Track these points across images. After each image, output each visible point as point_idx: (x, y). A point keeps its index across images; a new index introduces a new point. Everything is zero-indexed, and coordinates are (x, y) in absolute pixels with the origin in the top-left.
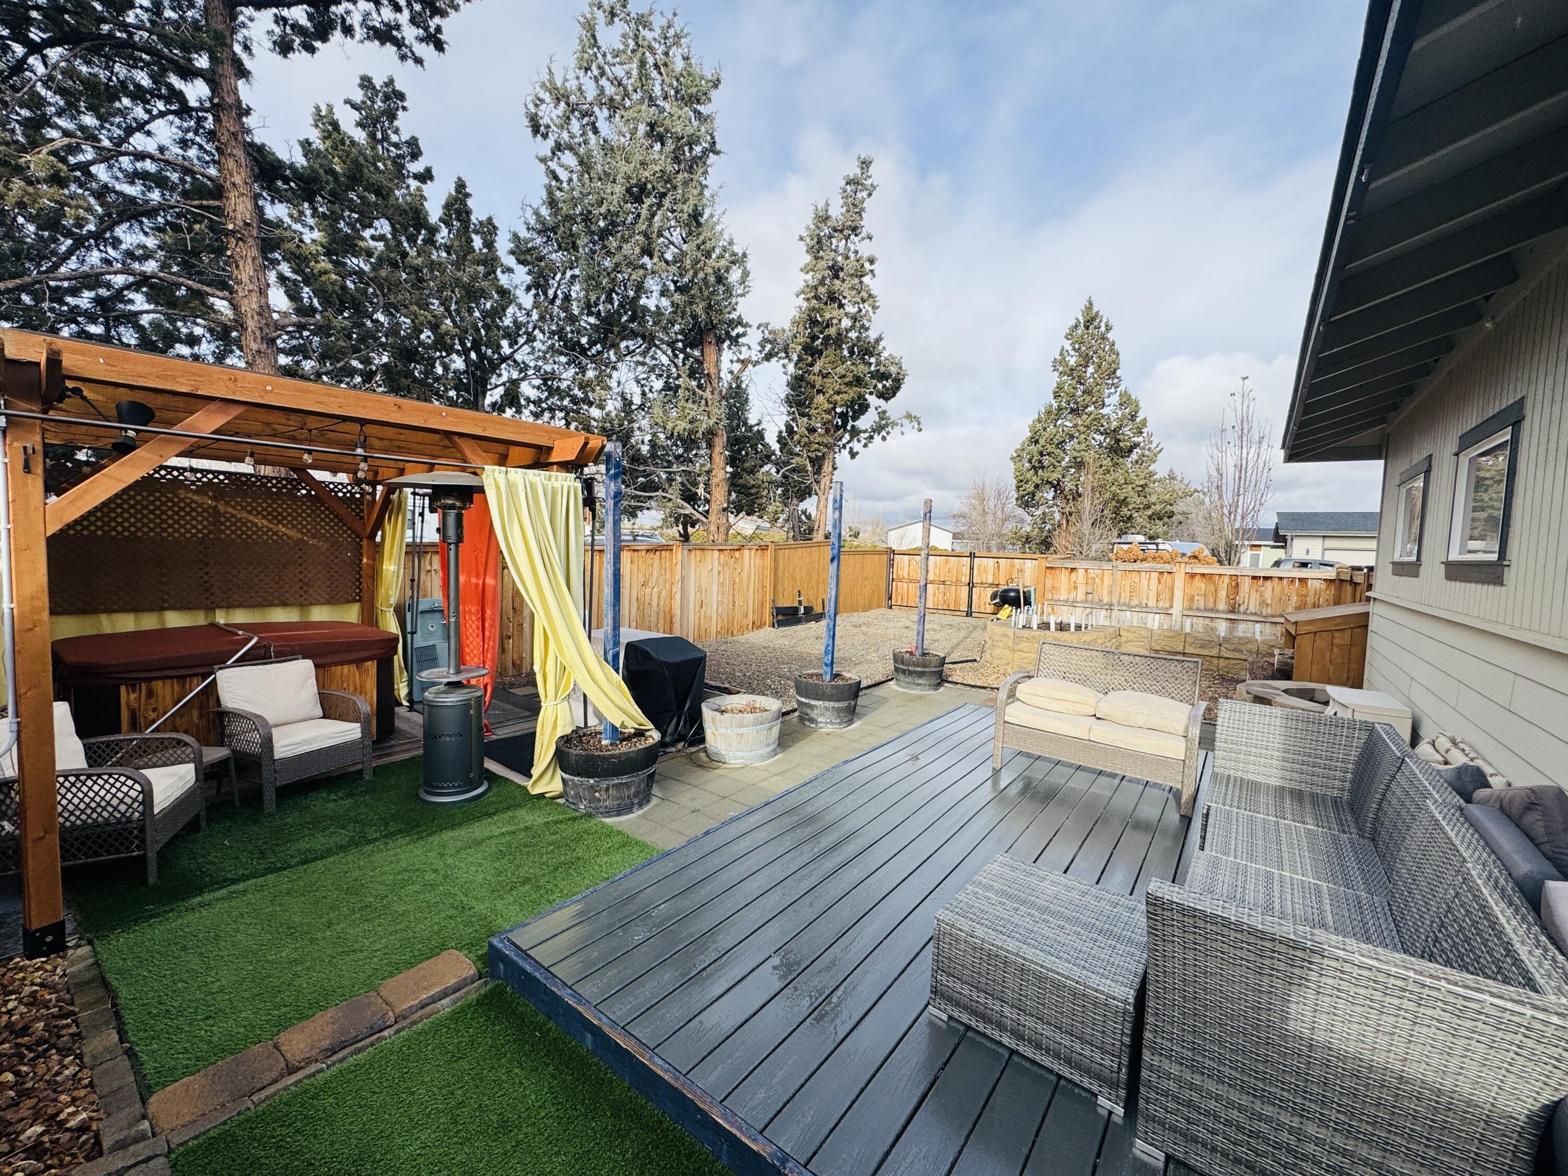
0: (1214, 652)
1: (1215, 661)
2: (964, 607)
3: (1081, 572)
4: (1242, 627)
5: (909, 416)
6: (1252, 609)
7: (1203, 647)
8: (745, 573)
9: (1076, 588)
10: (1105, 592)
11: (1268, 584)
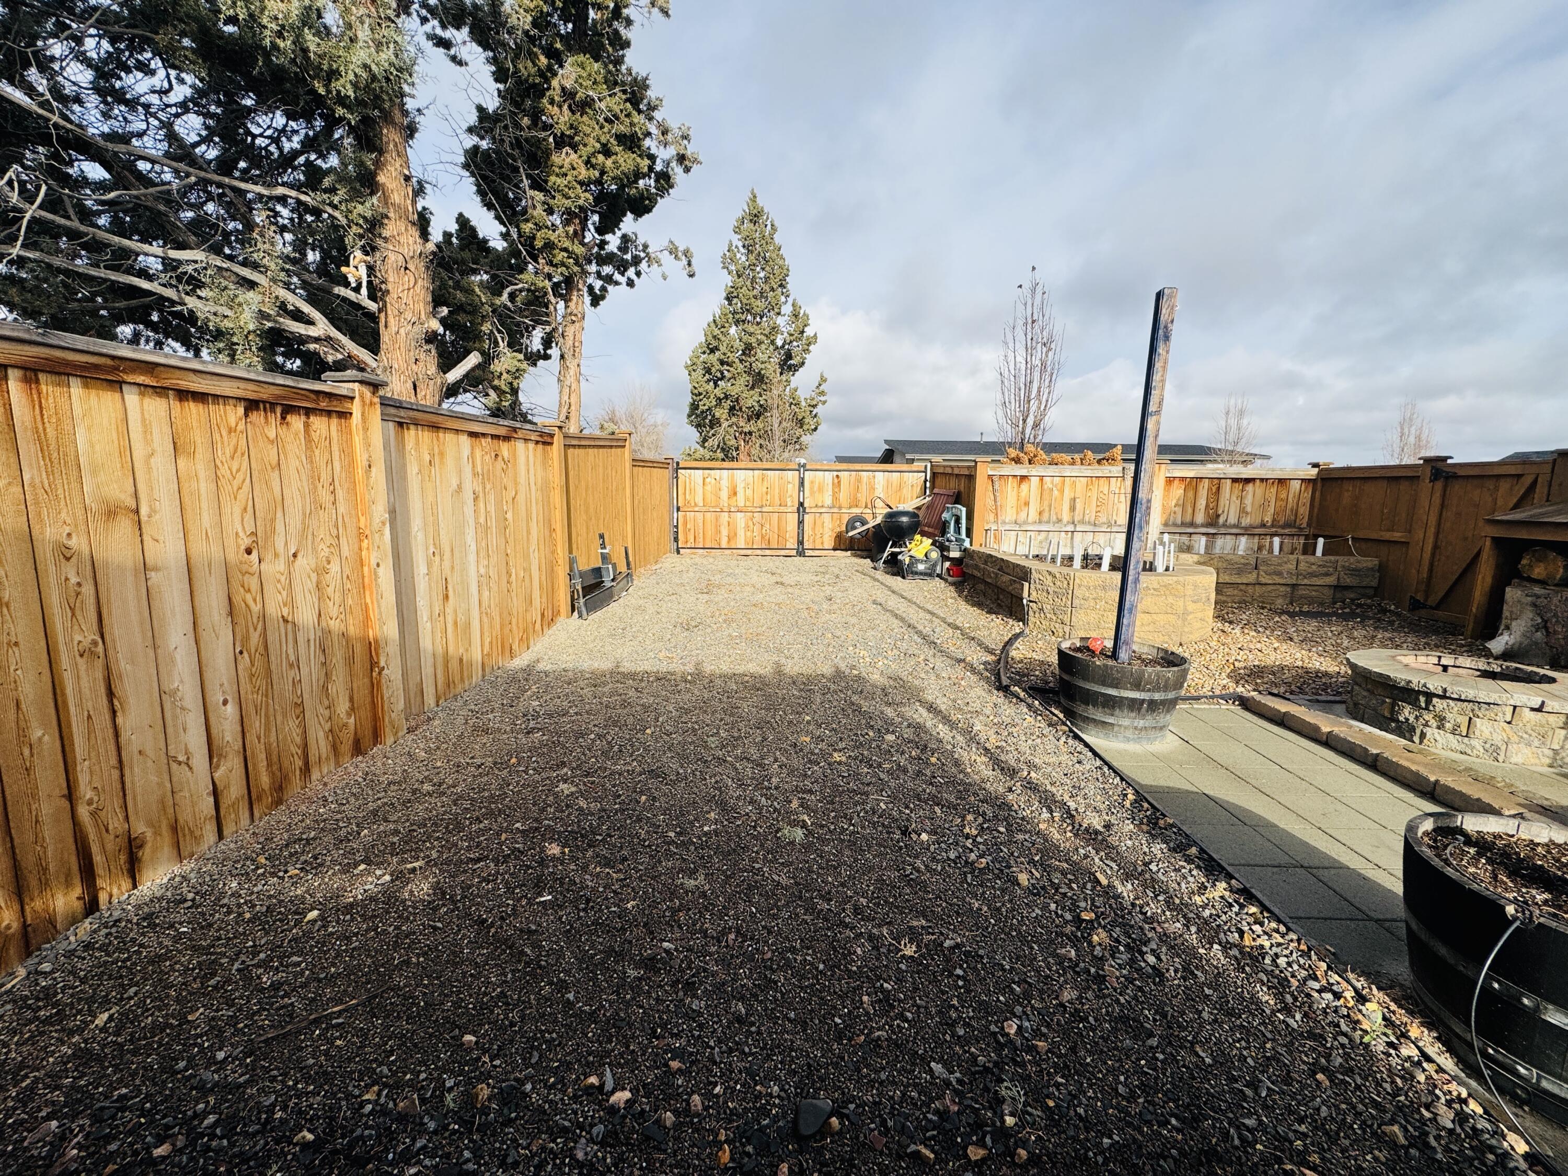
0: (1252, 578)
1: (1250, 589)
2: (792, 543)
3: (1035, 481)
4: (1220, 541)
5: (673, 251)
6: (1232, 520)
7: (1240, 572)
8: (521, 498)
9: (1027, 504)
10: (1066, 507)
11: (1250, 487)
